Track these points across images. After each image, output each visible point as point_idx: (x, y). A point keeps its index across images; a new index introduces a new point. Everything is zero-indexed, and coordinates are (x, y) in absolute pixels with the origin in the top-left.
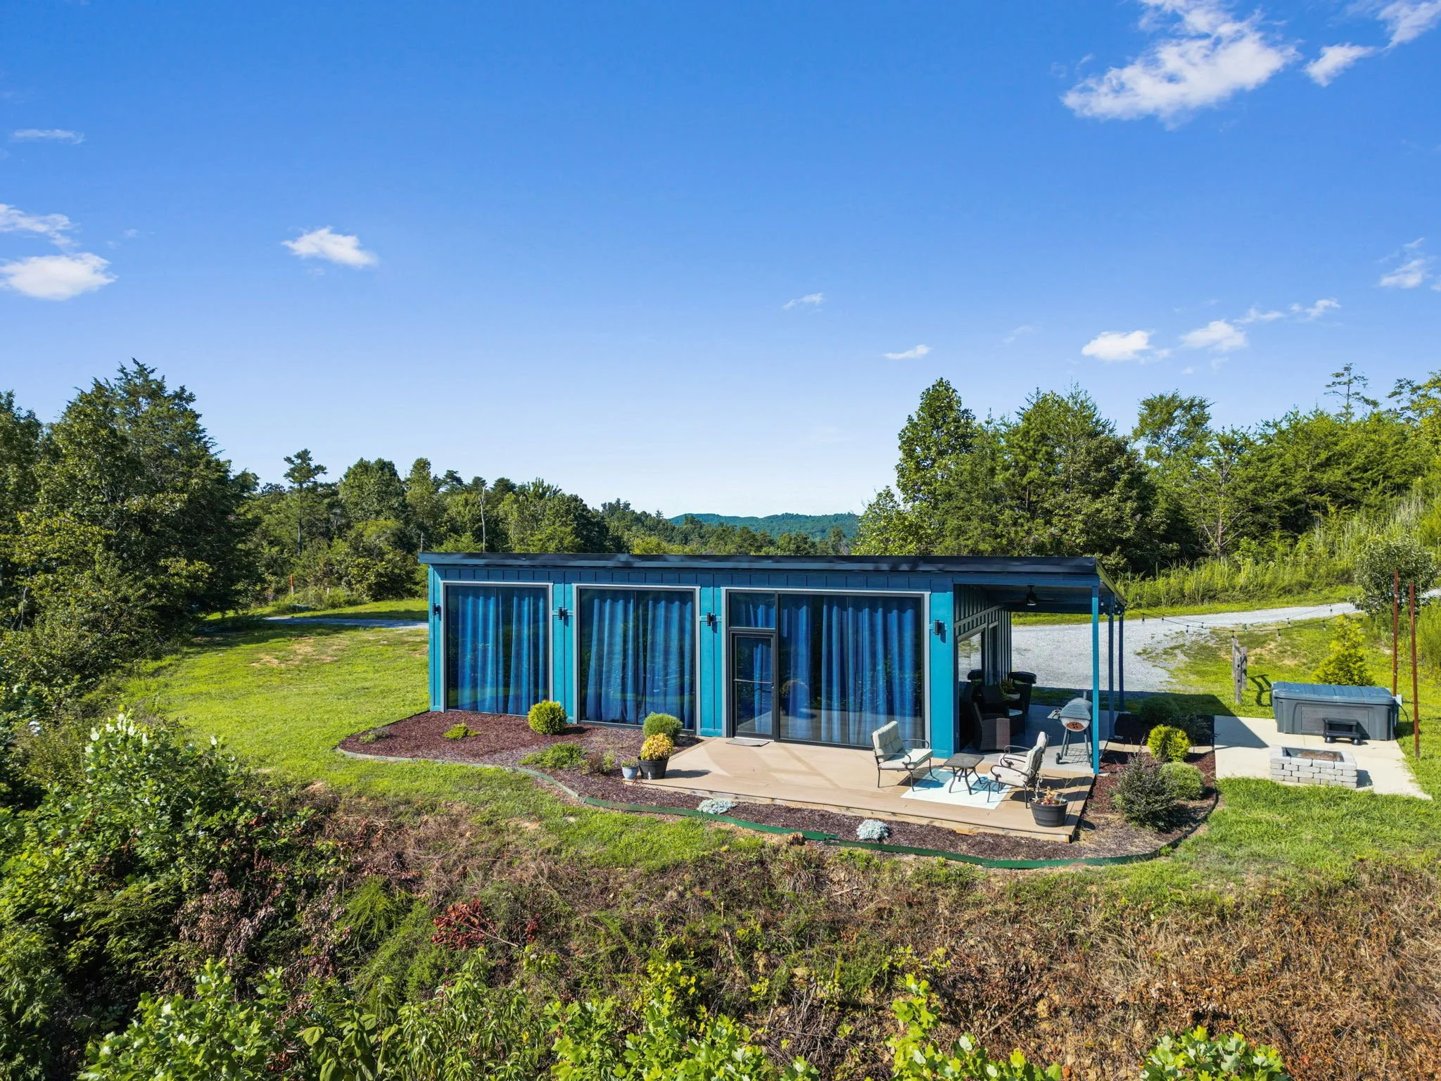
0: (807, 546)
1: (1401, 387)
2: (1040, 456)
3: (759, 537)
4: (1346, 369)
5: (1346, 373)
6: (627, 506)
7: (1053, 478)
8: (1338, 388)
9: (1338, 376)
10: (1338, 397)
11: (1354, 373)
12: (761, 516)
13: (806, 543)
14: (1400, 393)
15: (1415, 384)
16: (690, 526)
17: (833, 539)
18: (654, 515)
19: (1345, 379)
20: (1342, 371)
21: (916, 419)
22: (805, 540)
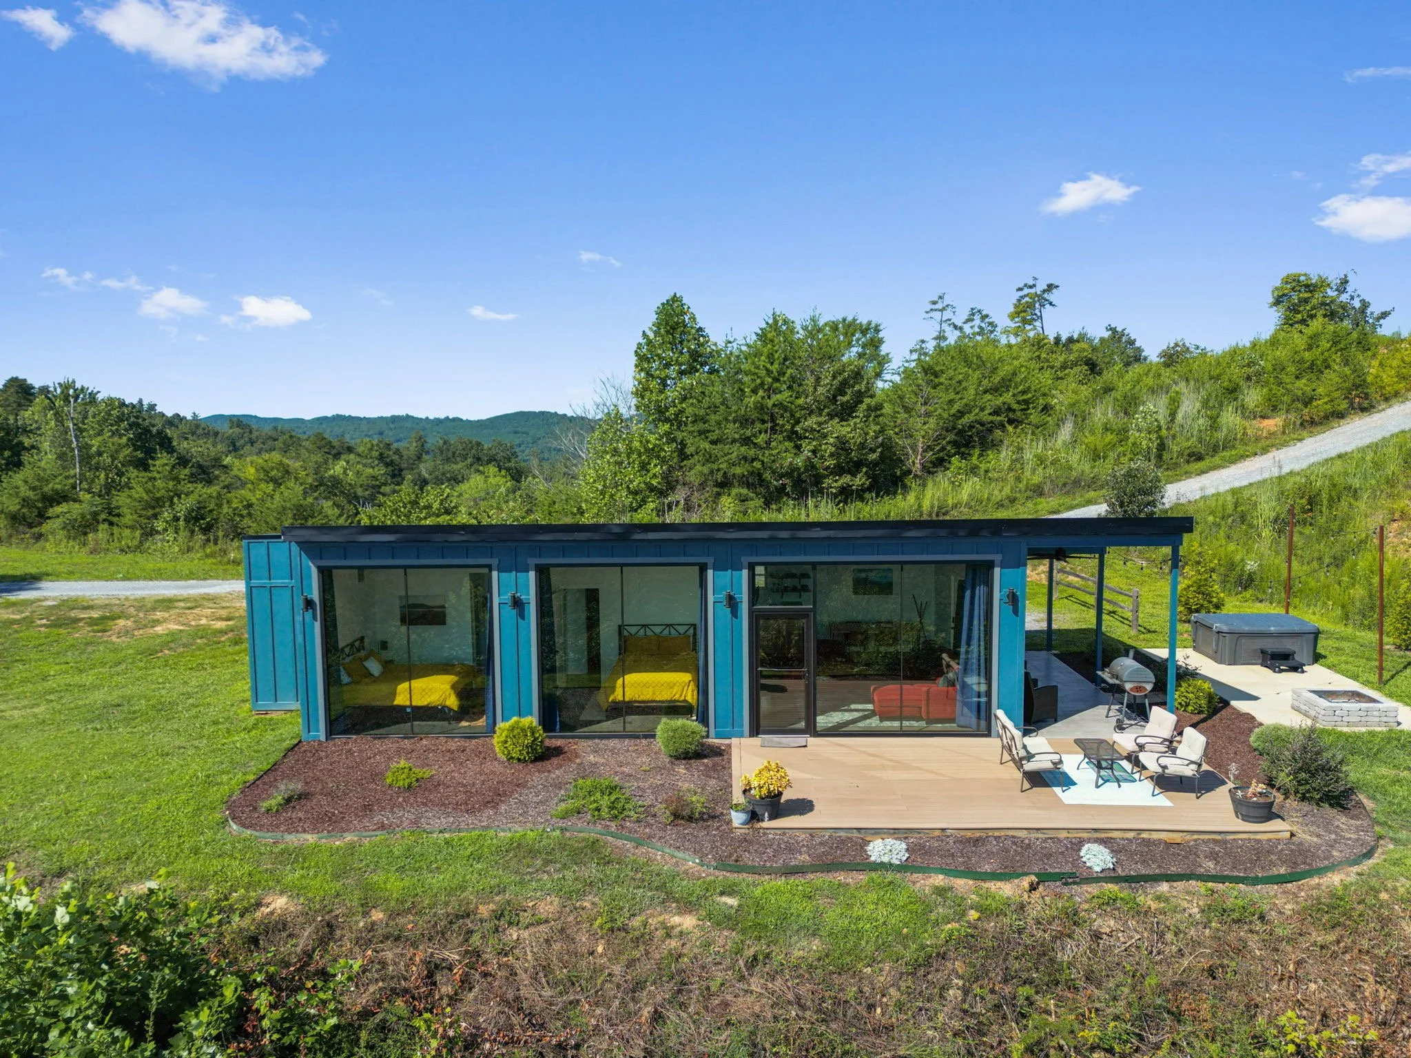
0: (391, 453)
1: (973, 314)
2: (785, 379)
3: (335, 444)
4: (940, 297)
5: (940, 301)
6: (152, 407)
7: (801, 401)
8: (934, 314)
9: (934, 303)
10: (933, 322)
11: (947, 301)
12: (308, 417)
13: (389, 450)
14: (973, 320)
15: (984, 313)
16: (237, 430)
17: (414, 444)
18: (189, 417)
19: (939, 306)
20: (936, 299)
21: (651, 335)
22: (388, 445)
